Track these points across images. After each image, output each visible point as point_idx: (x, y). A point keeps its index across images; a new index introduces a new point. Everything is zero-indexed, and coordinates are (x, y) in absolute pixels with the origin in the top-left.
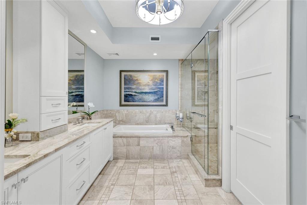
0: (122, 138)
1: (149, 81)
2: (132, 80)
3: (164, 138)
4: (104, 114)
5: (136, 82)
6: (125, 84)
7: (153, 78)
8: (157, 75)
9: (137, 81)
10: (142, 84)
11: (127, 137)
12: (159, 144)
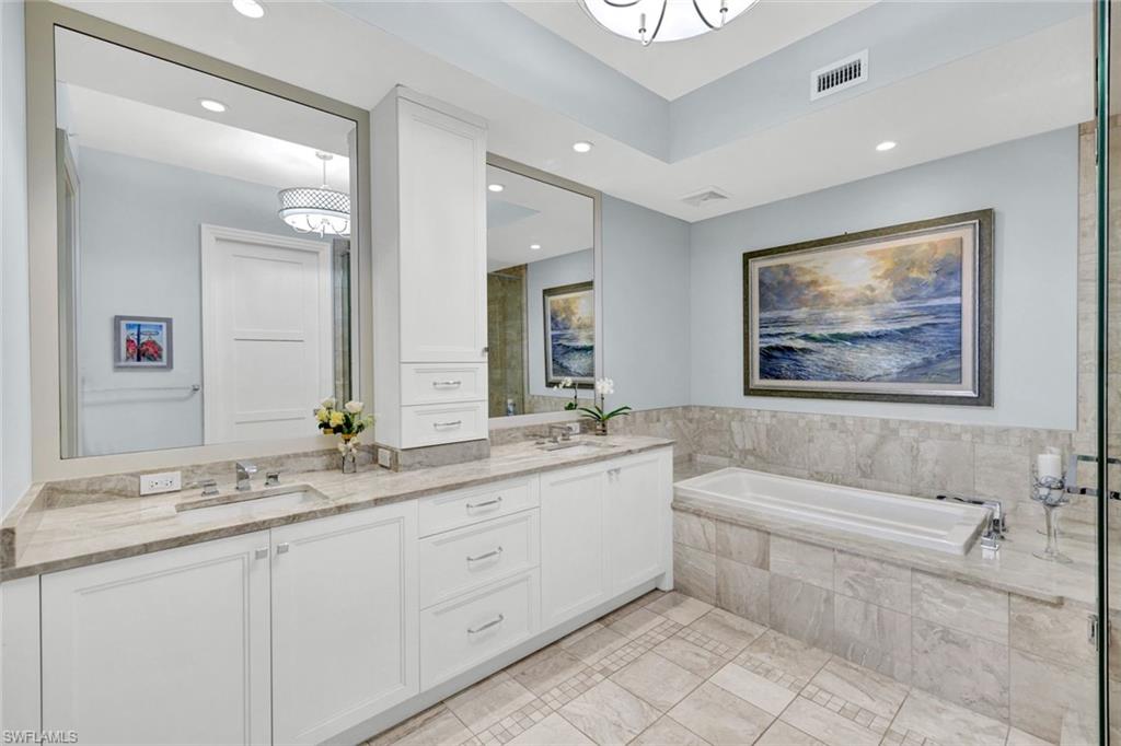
0: (703, 520)
1: (875, 283)
2: (792, 285)
3: (892, 568)
4: (691, 421)
5: (810, 293)
6: (763, 306)
7: (896, 264)
8: (918, 246)
9: (812, 288)
10: (836, 301)
11: (719, 520)
12: (862, 592)
